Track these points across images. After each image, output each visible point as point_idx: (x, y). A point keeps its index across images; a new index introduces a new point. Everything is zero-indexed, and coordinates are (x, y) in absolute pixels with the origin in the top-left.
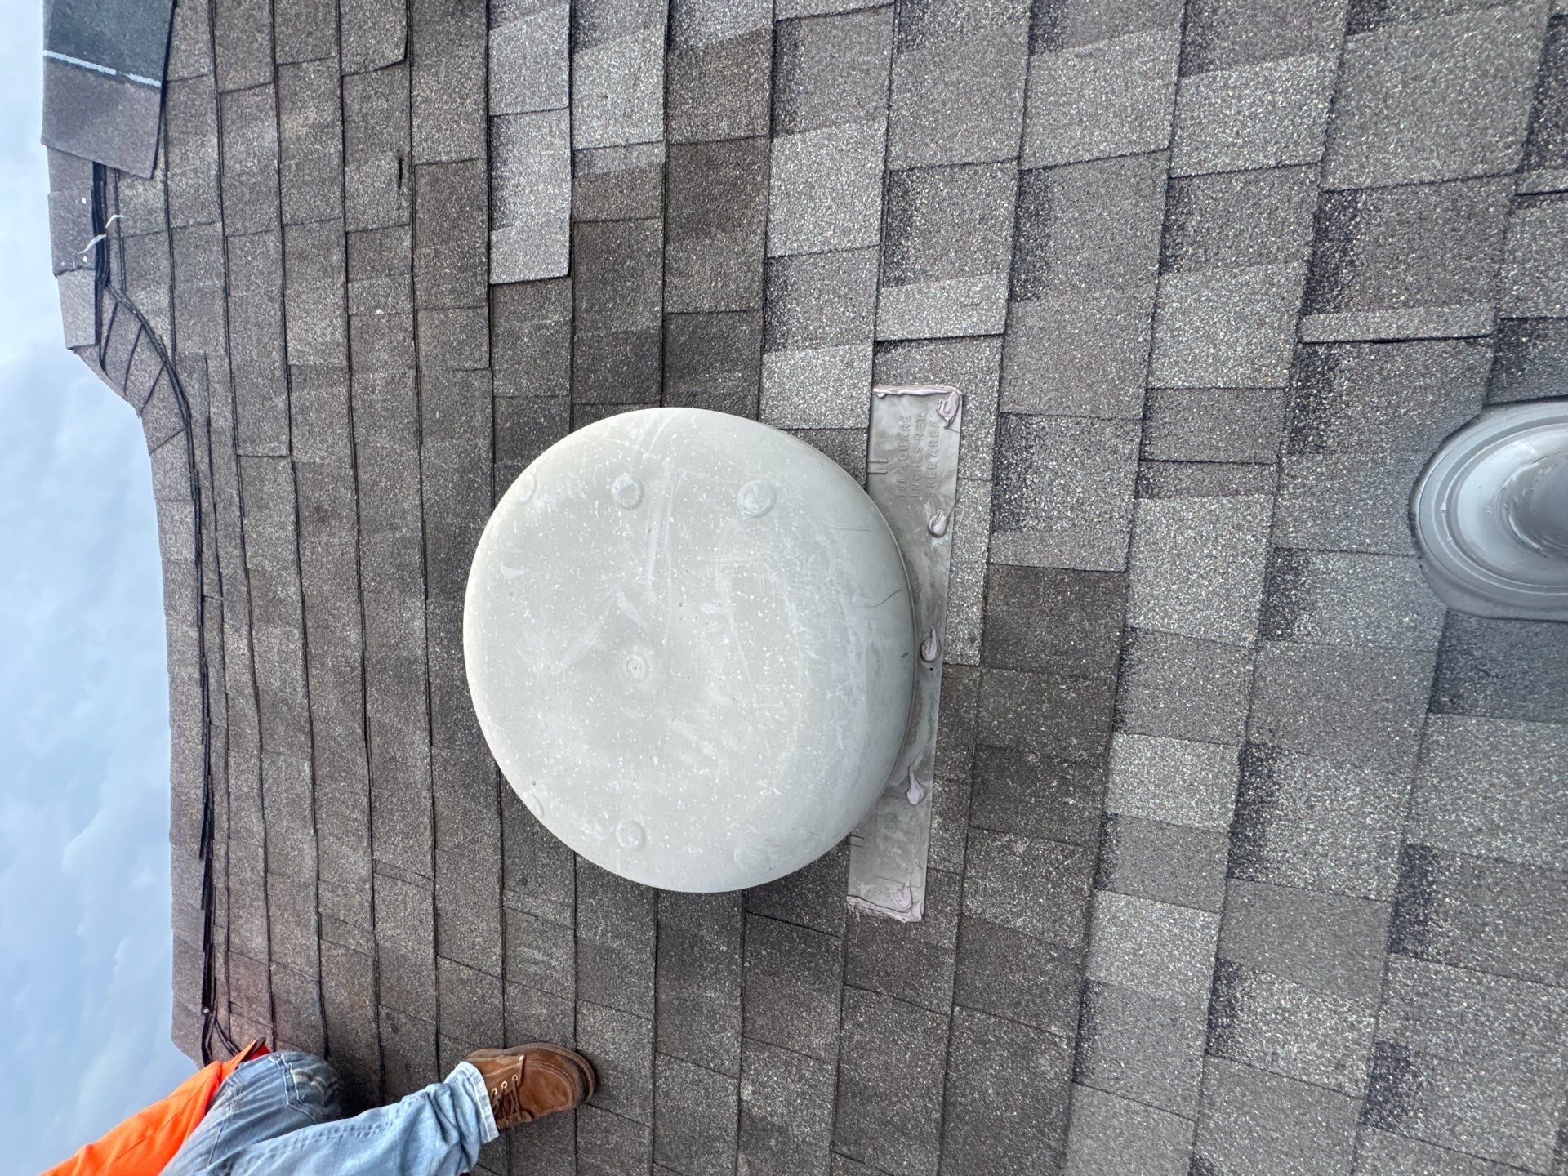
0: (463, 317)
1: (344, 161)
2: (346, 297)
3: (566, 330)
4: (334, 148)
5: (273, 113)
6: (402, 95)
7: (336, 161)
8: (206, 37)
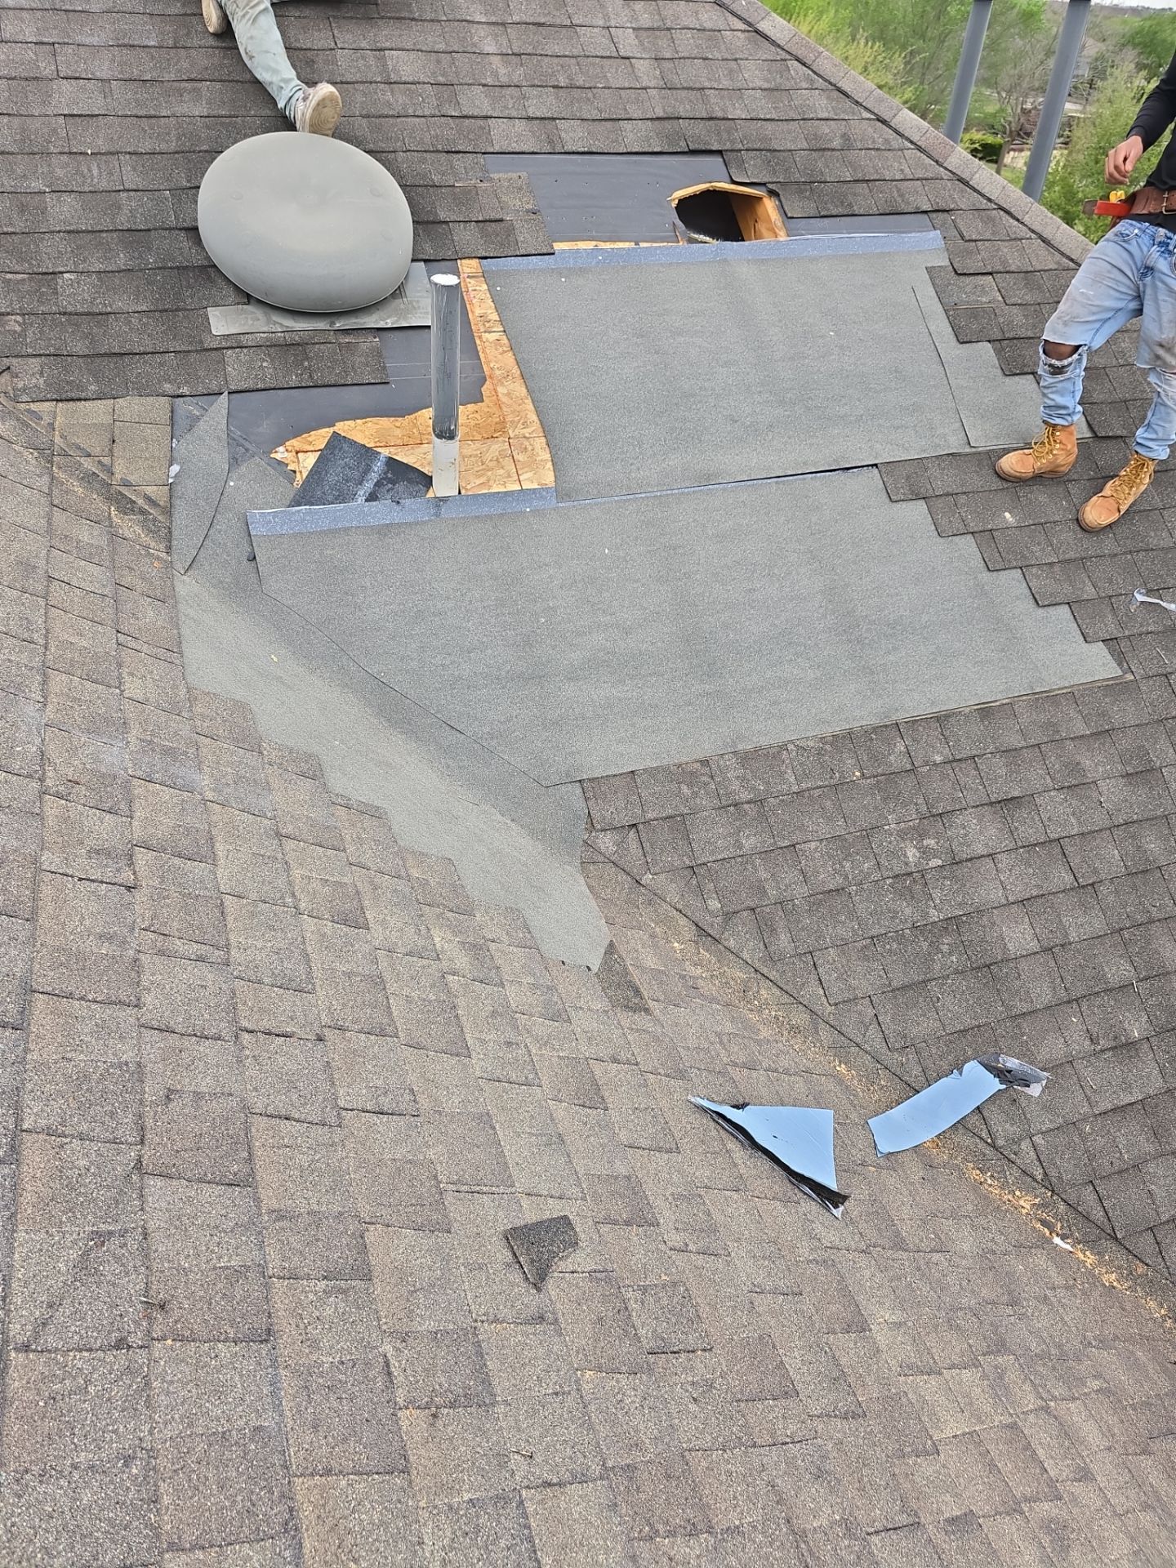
0: (427, 139)
1: (484, 85)
2: (424, 83)
3: (431, 183)
4: (489, 81)
5: (499, 52)
6: (514, 114)
7: (484, 82)
8: (528, 21)
